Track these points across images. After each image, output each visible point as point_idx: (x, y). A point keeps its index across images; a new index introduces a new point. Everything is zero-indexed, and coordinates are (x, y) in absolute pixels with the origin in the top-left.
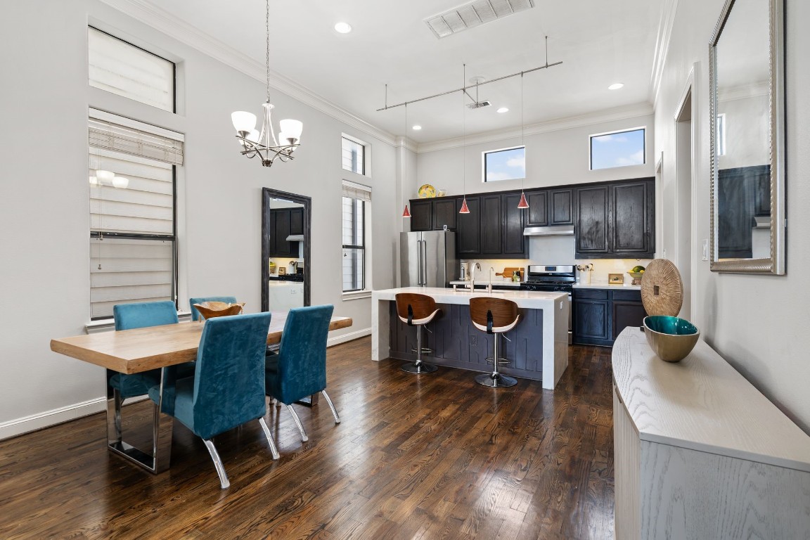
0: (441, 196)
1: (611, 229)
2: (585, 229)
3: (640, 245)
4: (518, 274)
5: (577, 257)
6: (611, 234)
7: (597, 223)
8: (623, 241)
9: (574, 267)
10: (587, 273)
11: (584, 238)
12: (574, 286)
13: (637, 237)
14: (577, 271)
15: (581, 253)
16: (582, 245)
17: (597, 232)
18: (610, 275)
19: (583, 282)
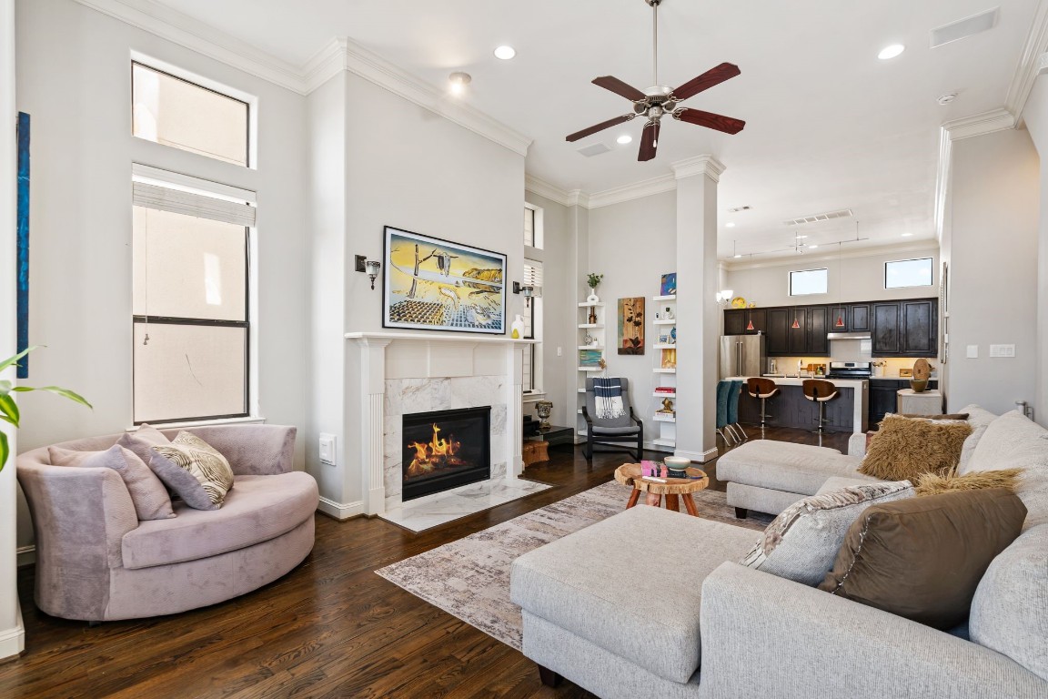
0: (752, 307)
1: (902, 335)
2: (880, 335)
3: (926, 347)
4: (821, 369)
5: (873, 356)
6: (902, 339)
7: (890, 331)
8: (911, 343)
9: (870, 364)
10: (882, 367)
11: (879, 342)
12: (871, 378)
13: (924, 341)
14: (873, 367)
15: (876, 352)
16: (878, 347)
17: (891, 337)
18: (901, 370)
19: (878, 374)
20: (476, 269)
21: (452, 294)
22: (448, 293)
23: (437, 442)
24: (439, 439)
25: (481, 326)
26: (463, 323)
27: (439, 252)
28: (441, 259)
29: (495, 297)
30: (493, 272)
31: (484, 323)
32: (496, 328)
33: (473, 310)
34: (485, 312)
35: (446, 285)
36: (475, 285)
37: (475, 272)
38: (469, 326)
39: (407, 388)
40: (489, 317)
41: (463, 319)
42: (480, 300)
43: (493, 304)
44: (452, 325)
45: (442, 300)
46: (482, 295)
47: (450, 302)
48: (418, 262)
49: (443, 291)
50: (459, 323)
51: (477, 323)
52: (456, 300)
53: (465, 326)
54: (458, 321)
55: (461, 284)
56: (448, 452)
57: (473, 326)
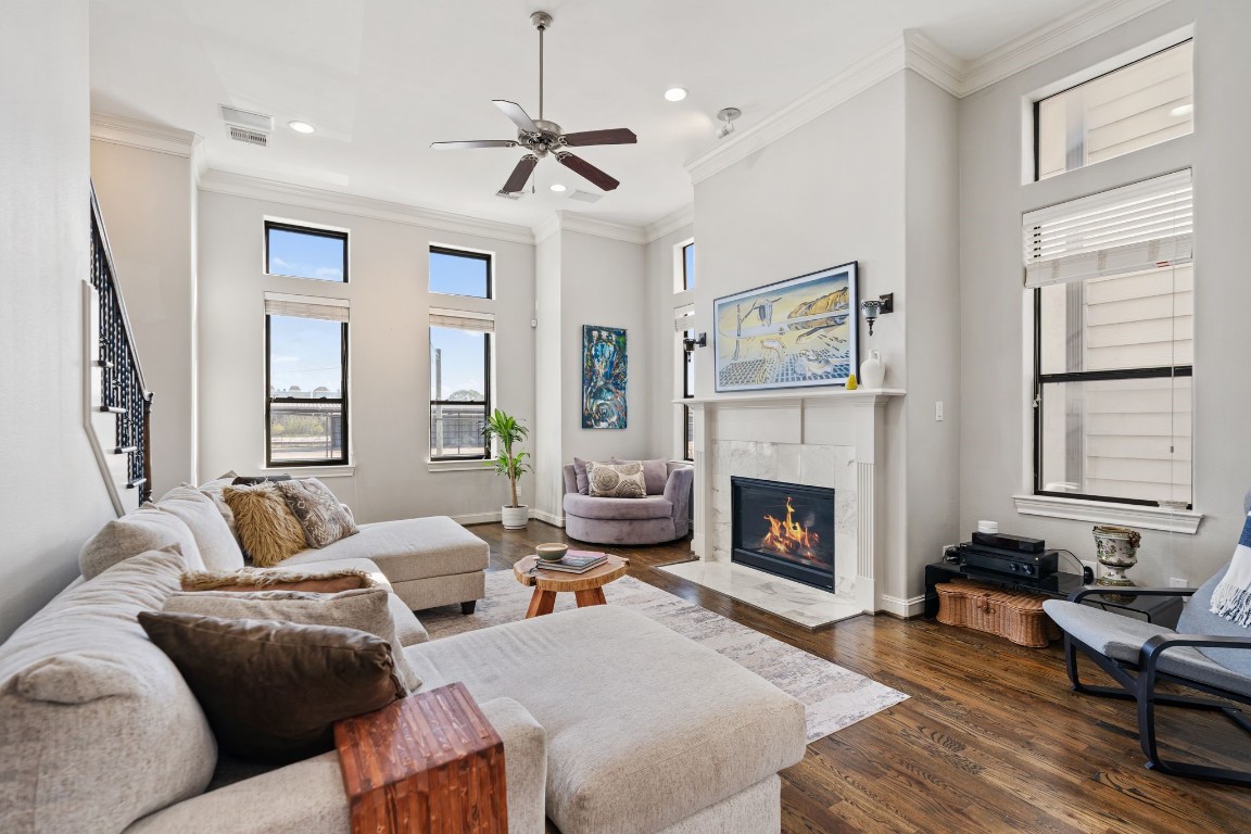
20: (804, 304)
21: (775, 345)
22: (770, 344)
23: (791, 525)
24: (794, 521)
25: (815, 376)
26: (790, 377)
27: (760, 302)
28: (762, 308)
29: (838, 331)
30: (831, 298)
31: (819, 372)
32: (840, 376)
33: (804, 358)
34: (822, 357)
35: (768, 337)
36: (805, 325)
37: (804, 307)
38: (798, 379)
39: (734, 451)
40: (827, 362)
41: (791, 371)
42: (814, 342)
43: (835, 343)
44: (777, 381)
45: (766, 355)
46: (815, 335)
47: (774, 354)
48: (740, 321)
49: (766, 344)
50: (785, 377)
51: (809, 374)
52: (780, 350)
53: (793, 379)
54: (784, 376)
55: (786, 328)
56: (803, 539)
57: (804, 379)
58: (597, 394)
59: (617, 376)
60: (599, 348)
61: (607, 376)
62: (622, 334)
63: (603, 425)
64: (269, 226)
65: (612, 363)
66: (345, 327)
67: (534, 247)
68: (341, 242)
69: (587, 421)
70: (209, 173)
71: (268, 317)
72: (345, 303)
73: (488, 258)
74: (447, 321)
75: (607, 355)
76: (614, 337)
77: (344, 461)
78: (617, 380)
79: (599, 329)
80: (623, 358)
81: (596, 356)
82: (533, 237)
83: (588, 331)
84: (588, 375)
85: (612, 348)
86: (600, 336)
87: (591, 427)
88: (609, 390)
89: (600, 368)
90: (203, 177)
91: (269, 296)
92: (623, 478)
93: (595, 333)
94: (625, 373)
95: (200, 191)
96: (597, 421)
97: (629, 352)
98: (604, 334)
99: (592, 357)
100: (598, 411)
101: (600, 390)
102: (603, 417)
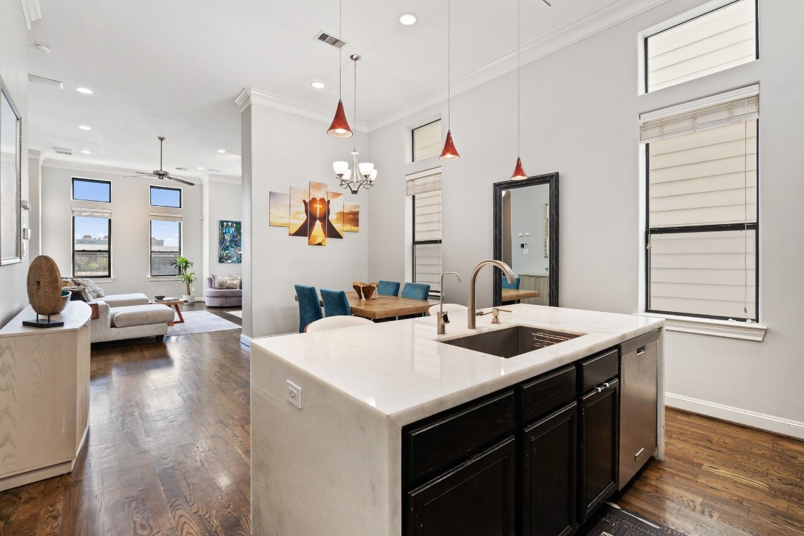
58: (226, 248)
59: (237, 241)
60: (227, 229)
61: (231, 241)
62: (239, 224)
63: (229, 261)
64: (74, 179)
65: (234, 236)
66: (110, 221)
67: (202, 185)
68: (108, 185)
69: (221, 260)
70: (47, 160)
71: (73, 217)
72: (110, 211)
73: (180, 190)
74: (159, 218)
75: (231, 232)
76: (235, 225)
77: (109, 276)
78: (236, 242)
79: (227, 222)
80: (240, 234)
81: (226, 233)
82: (201, 181)
83: (222, 223)
84: (222, 241)
85: (234, 230)
86: (227, 225)
87: (223, 262)
88: (232, 247)
89: (228, 237)
90: (43, 162)
91: (73, 209)
92: (229, 282)
93: (225, 223)
94: (240, 240)
95: (42, 167)
96: (226, 260)
97: (243, 231)
98: (230, 224)
99: (224, 233)
100: (226, 256)
101: (228, 247)
102: (229, 258)
